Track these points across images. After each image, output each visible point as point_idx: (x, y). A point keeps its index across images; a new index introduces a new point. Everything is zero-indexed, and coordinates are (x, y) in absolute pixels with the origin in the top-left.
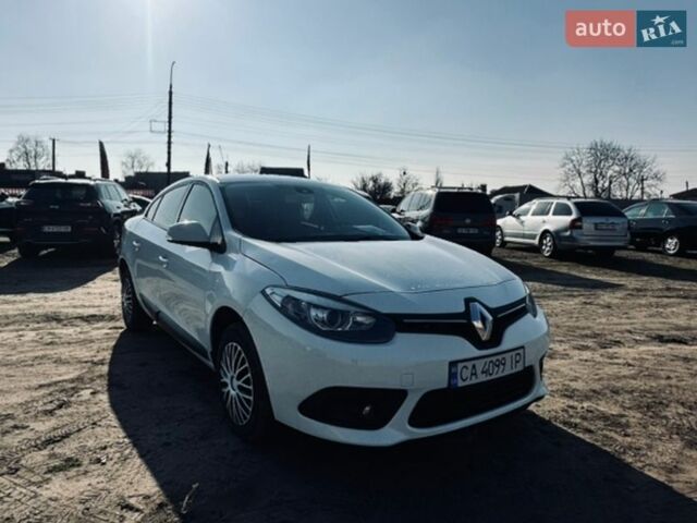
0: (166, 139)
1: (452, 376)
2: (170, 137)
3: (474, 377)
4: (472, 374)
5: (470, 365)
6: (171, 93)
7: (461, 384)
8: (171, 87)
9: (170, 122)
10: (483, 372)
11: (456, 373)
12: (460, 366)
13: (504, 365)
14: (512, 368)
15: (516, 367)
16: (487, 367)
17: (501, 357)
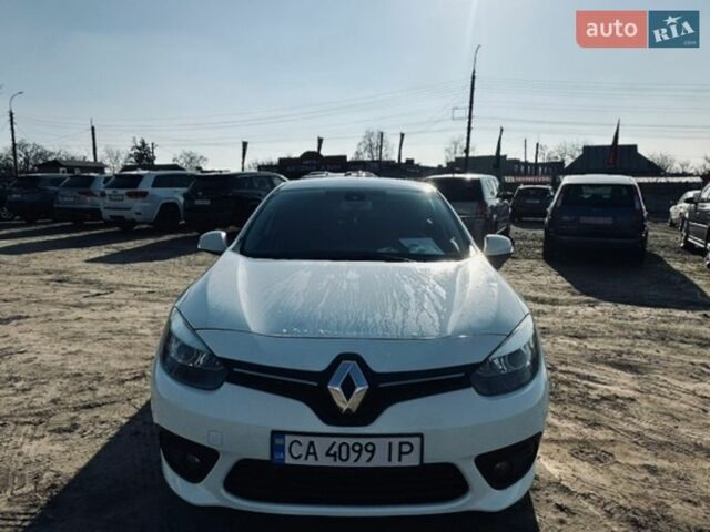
0: (466, 126)
1: (276, 448)
2: (470, 123)
3: (311, 458)
4: (308, 453)
5: (305, 441)
6: (473, 78)
7: (289, 461)
8: (474, 72)
9: (471, 107)
10: (328, 454)
11: (283, 446)
12: (289, 439)
13: (373, 452)
14: (390, 460)
15: (400, 460)
16: (335, 449)
17: (364, 442)
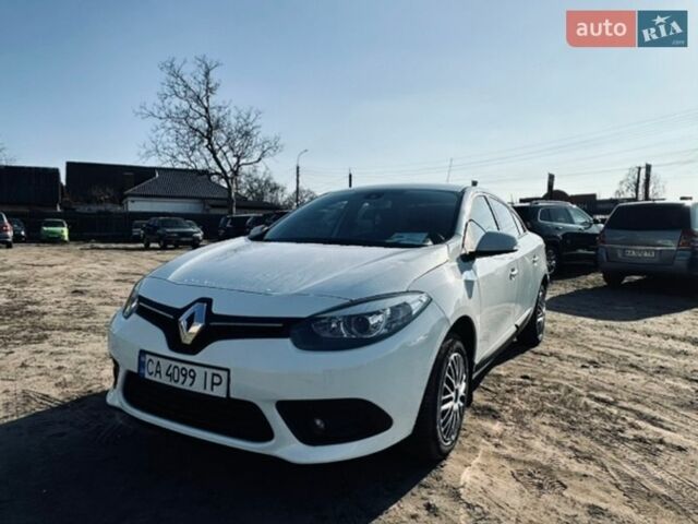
1: (141, 364)
3: (158, 375)
4: (157, 371)
7: (147, 376)
10: (167, 374)
11: (145, 363)
12: (148, 357)
13: (193, 378)
14: (205, 388)
15: (212, 389)
16: (171, 370)
17: (188, 367)
